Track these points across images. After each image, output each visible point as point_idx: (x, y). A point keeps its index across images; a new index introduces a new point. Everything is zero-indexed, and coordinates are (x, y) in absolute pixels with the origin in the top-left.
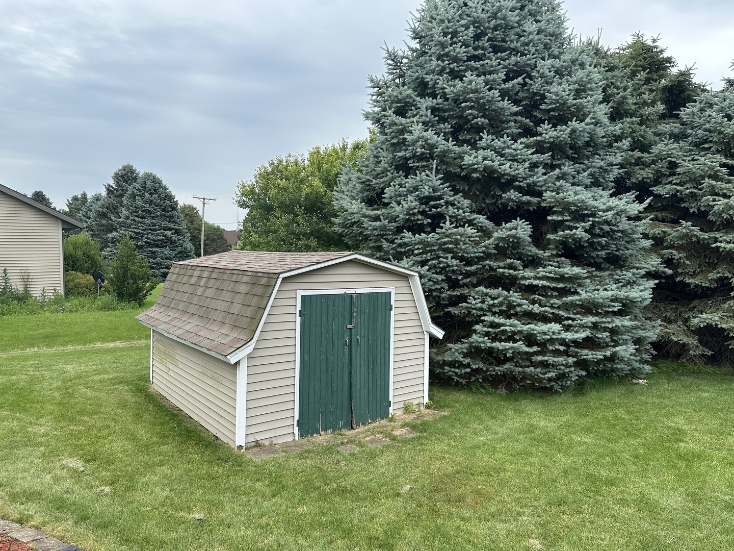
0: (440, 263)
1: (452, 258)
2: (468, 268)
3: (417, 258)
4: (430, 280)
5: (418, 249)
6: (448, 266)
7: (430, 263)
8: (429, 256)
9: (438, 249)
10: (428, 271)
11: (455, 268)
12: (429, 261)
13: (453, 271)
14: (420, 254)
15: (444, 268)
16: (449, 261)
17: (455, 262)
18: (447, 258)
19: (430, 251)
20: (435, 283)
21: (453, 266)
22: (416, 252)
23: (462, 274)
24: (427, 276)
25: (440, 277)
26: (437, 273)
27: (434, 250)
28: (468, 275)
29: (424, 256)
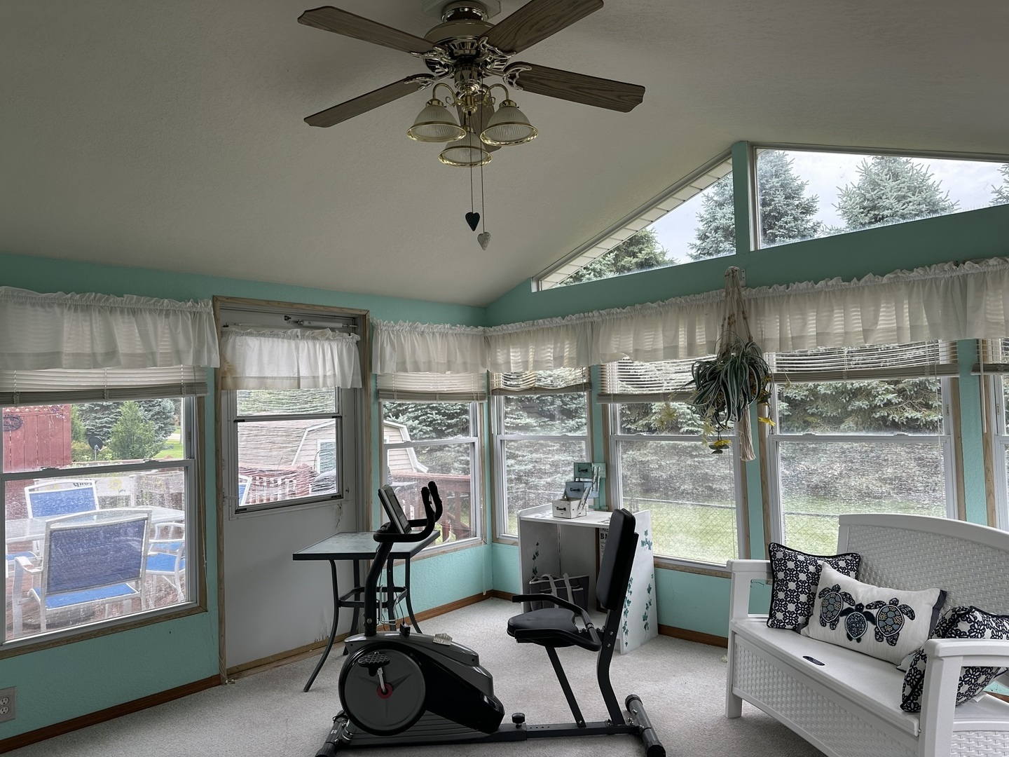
0: (429, 418)
1: (436, 414)
2: (449, 421)
3: (412, 415)
4: (420, 431)
5: (412, 408)
6: (435, 420)
7: (420, 418)
8: (419, 413)
9: (427, 408)
10: (419, 424)
11: (439, 421)
12: (420, 416)
13: (439, 424)
14: (413, 411)
15: (431, 422)
16: (435, 417)
17: (438, 417)
18: (432, 414)
19: (421, 409)
20: (425, 433)
21: (437, 420)
22: (410, 410)
23: (445, 425)
24: (419, 428)
25: (429, 429)
26: (426, 426)
27: (424, 408)
28: (449, 426)
29: (416, 413)
